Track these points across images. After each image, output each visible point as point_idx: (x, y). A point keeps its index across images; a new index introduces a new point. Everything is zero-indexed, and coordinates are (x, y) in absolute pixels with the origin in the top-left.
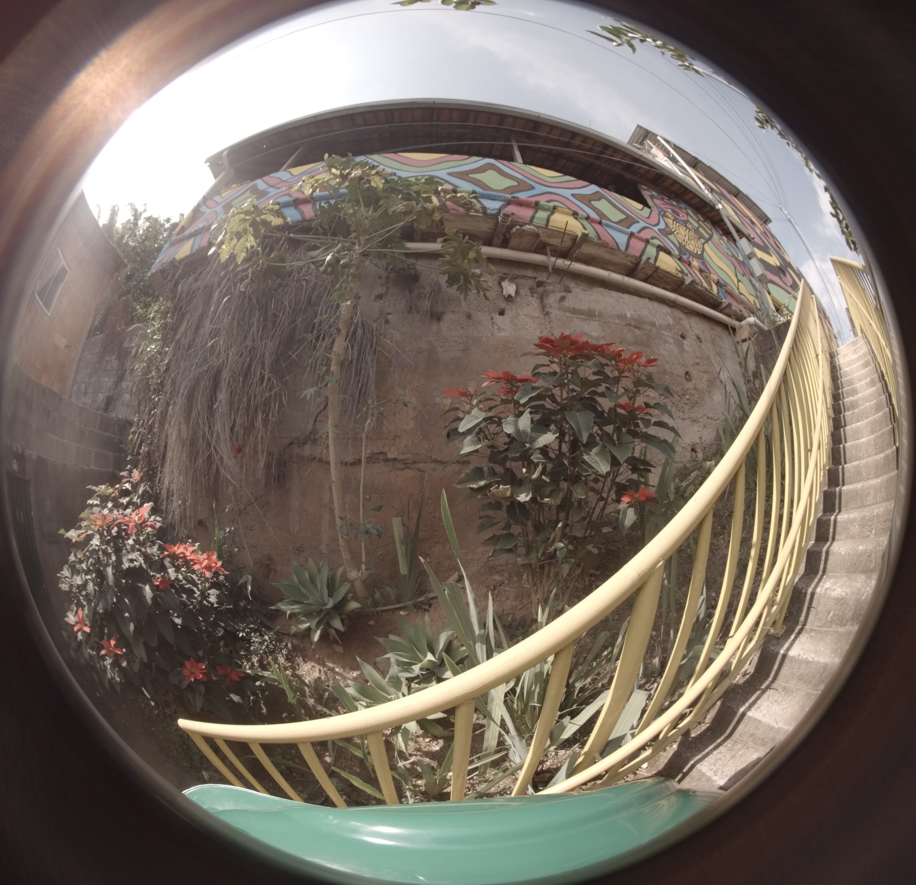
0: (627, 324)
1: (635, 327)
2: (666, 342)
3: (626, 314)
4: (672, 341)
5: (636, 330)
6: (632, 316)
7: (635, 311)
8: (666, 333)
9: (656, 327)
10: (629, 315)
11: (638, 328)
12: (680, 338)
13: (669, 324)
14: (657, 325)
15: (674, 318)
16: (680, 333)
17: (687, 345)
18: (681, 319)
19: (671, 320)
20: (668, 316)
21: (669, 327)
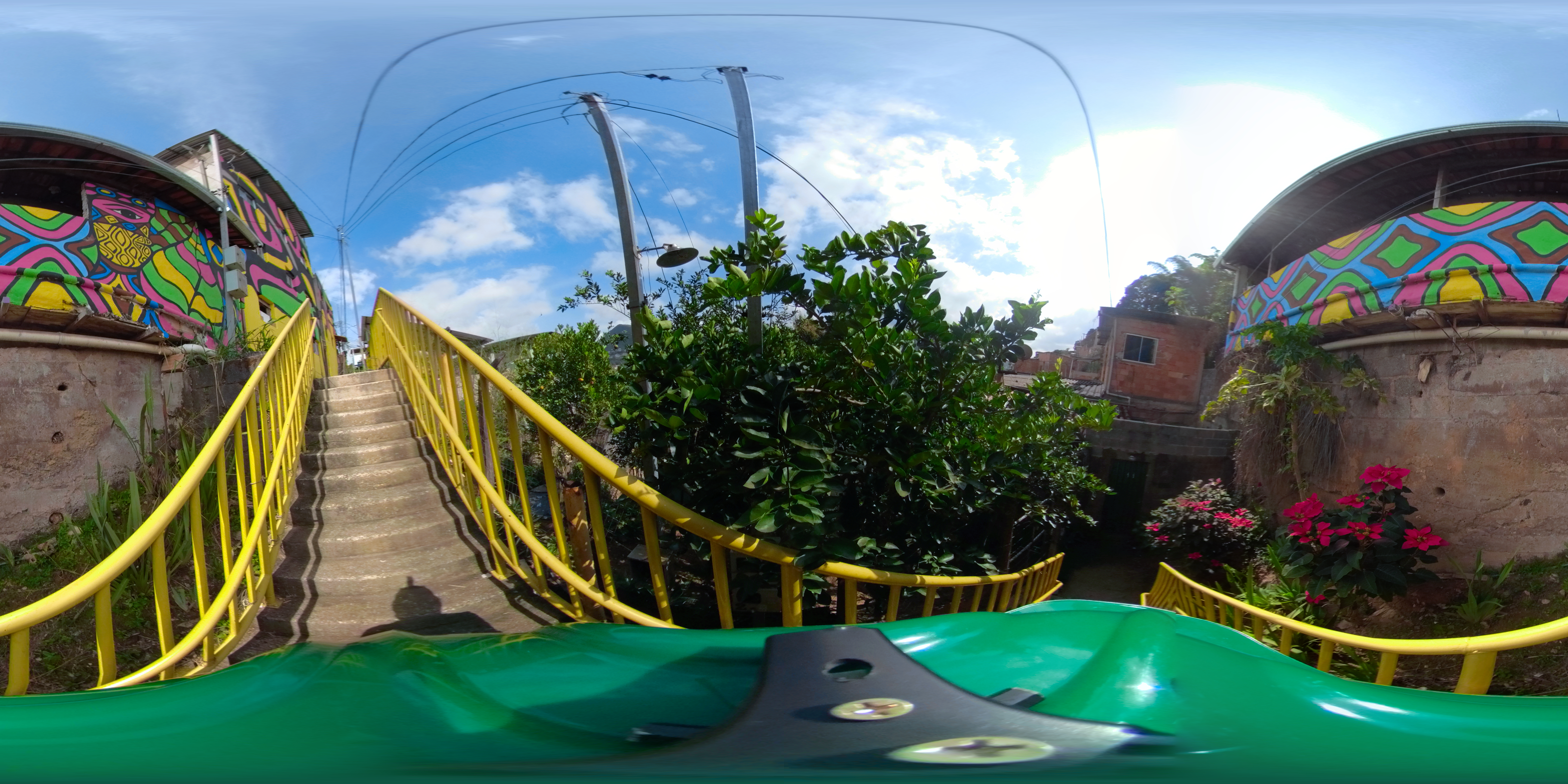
4: (39, 398)
8: (31, 391)
9: (17, 385)
12: (56, 391)
13: (42, 376)
14: (20, 382)
15: (53, 366)
16: (58, 384)
17: (65, 398)
18: (67, 364)
19: (46, 370)
20: (44, 366)
21: (41, 380)
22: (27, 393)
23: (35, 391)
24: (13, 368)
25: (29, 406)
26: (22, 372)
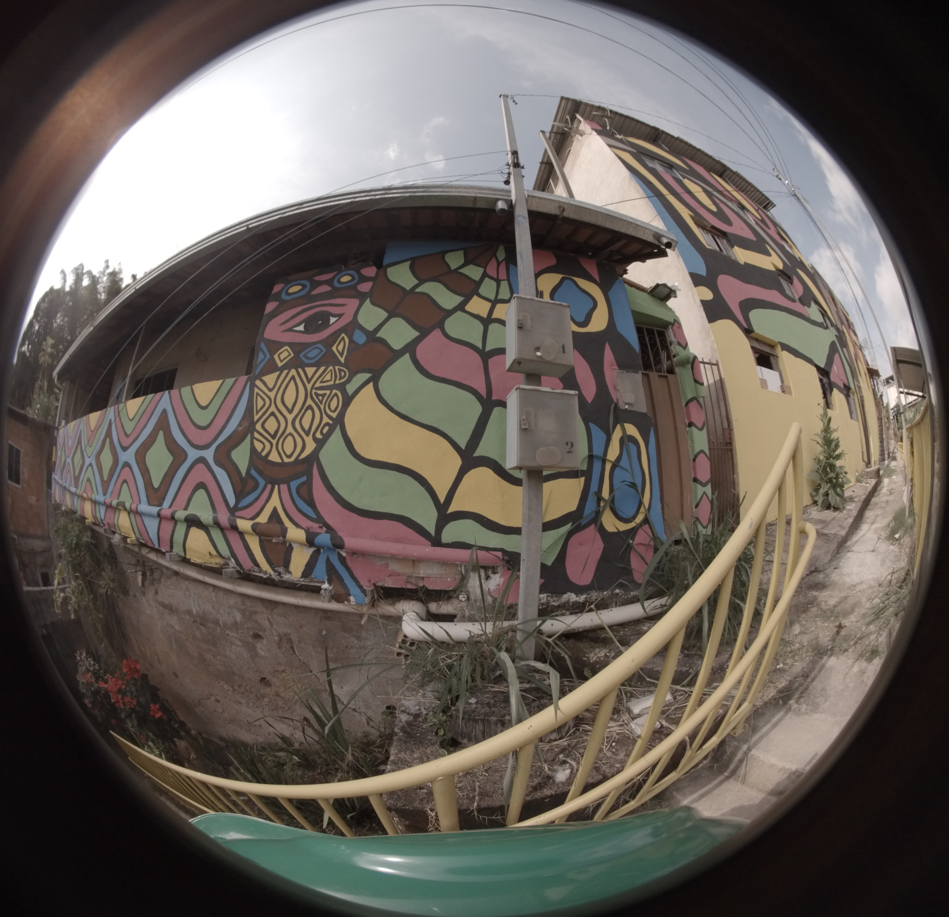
0: (194, 622)
1: (201, 624)
2: (232, 644)
3: (192, 610)
4: (239, 643)
5: (202, 628)
6: (196, 612)
7: (199, 606)
8: (231, 634)
9: (220, 625)
10: (194, 612)
11: (204, 626)
12: (250, 639)
13: (236, 622)
14: (221, 622)
15: (243, 612)
16: (251, 633)
17: (261, 649)
18: (256, 613)
19: (238, 617)
20: (235, 611)
21: (236, 626)
22: (228, 635)
23: (234, 634)
24: (213, 607)
25: (233, 647)
26: (220, 614)
